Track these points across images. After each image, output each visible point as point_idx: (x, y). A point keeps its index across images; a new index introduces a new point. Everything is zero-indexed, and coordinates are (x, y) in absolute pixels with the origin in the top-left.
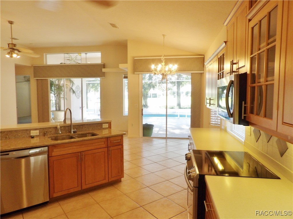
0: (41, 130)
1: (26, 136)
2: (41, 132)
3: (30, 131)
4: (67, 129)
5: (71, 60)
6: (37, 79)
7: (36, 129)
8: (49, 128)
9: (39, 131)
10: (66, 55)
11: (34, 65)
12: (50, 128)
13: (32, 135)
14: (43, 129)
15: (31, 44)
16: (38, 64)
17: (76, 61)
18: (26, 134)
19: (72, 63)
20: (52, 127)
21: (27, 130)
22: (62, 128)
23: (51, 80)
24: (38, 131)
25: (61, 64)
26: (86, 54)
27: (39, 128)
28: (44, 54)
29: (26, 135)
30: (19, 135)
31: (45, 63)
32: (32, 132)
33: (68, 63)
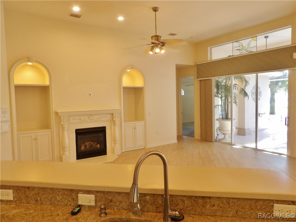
0: (98, 194)
1: (69, 203)
2: (100, 201)
3: (78, 193)
4: (160, 202)
5: (242, 50)
6: (200, 80)
7: (89, 192)
8: (116, 192)
9: (96, 197)
10: (236, 44)
11: (197, 64)
12: (119, 193)
13: (80, 203)
14: (103, 192)
15: (192, 37)
16: (201, 61)
17: (248, 50)
18: (70, 199)
19: (244, 52)
20: (123, 193)
21: (72, 190)
22: (148, 197)
23: (217, 79)
24: (92, 197)
25: (228, 56)
26: (266, 37)
27: (95, 191)
28: (209, 48)
29: (69, 201)
30: (58, 199)
31: (209, 59)
32: (80, 195)
33: (237, 53)
